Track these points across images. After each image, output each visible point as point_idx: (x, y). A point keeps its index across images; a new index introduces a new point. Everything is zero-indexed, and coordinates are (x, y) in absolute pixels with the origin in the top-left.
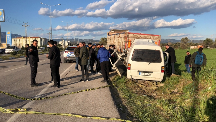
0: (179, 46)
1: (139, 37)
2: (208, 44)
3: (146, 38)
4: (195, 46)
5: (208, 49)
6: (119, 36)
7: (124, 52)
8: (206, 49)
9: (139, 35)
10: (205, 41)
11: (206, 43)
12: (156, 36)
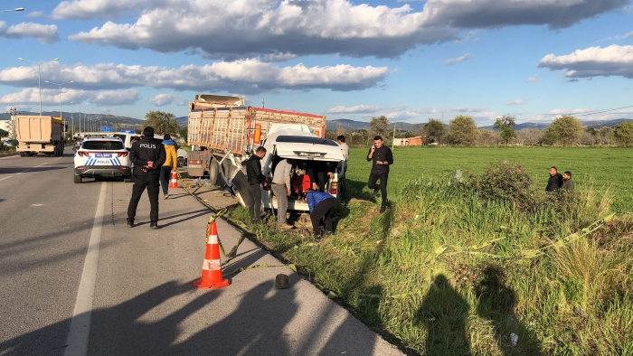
0: (366, 138)
1: (278, 118)
2: (433, 134)
3: (294, 122)
4: (405, 140)
5: (434, 146)
6: (230, 115)
7: (247, 153)
8: (430, 147)
9: (278, 114)
10: (426, 125)
11: (430, 131)
12: (316, 117)
